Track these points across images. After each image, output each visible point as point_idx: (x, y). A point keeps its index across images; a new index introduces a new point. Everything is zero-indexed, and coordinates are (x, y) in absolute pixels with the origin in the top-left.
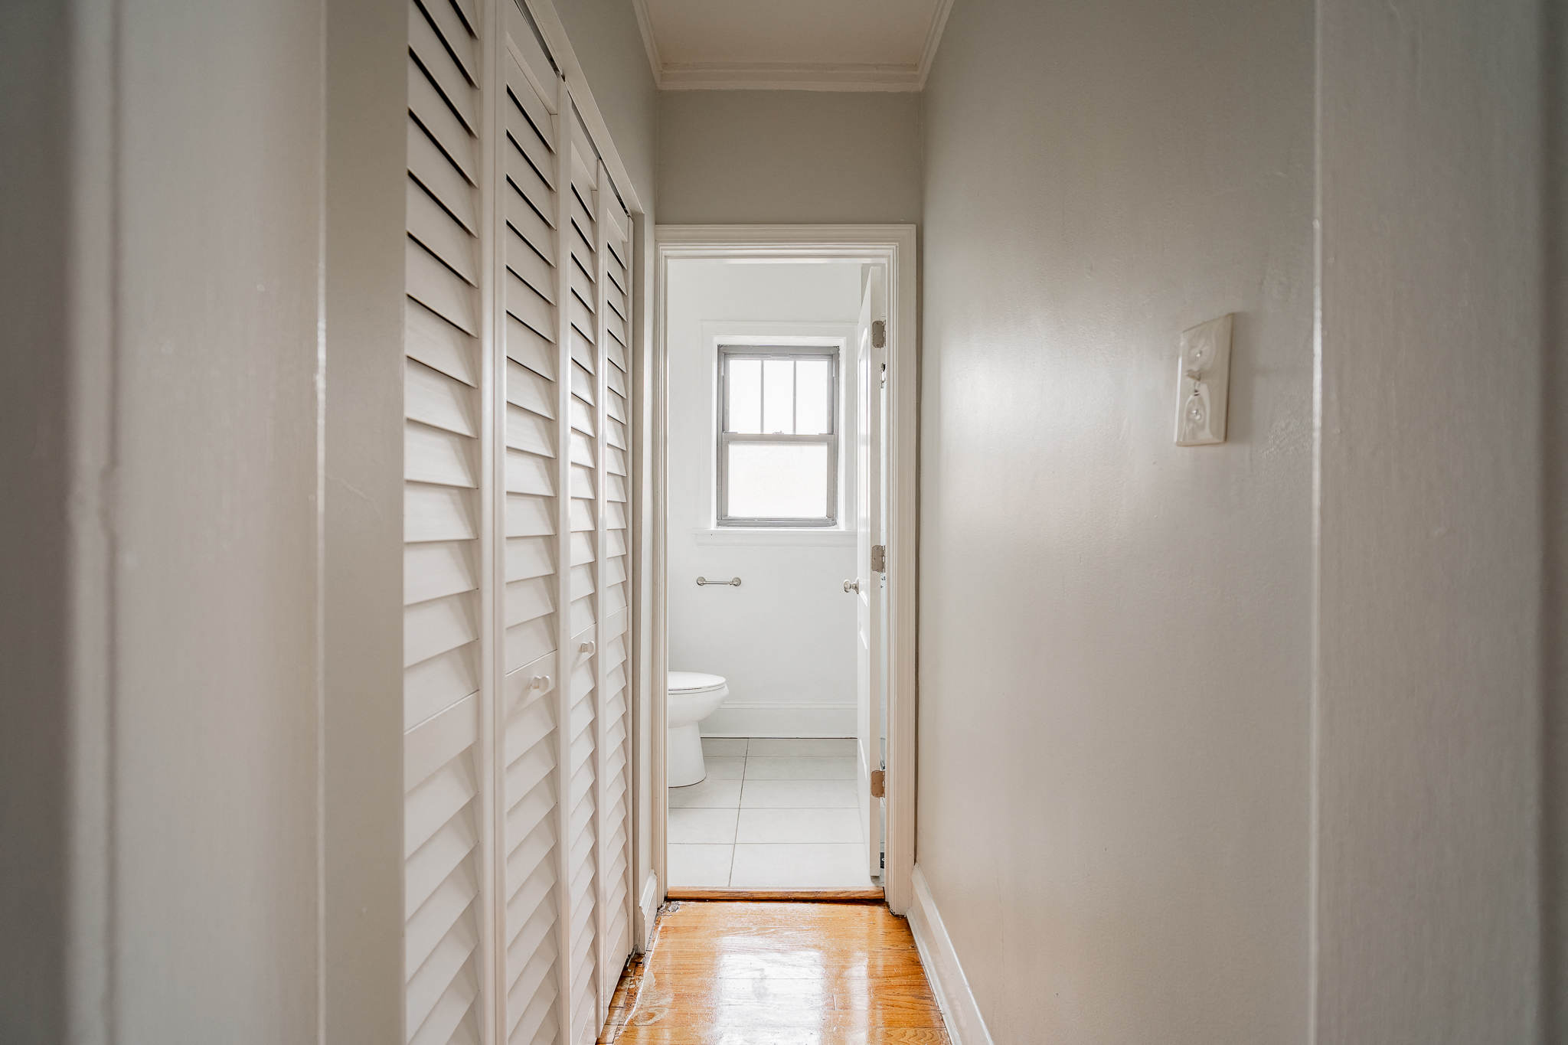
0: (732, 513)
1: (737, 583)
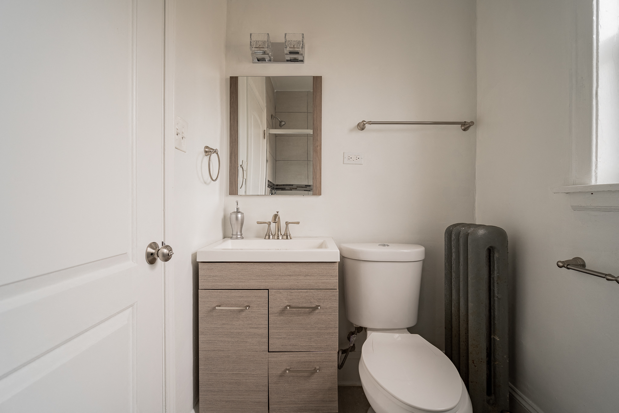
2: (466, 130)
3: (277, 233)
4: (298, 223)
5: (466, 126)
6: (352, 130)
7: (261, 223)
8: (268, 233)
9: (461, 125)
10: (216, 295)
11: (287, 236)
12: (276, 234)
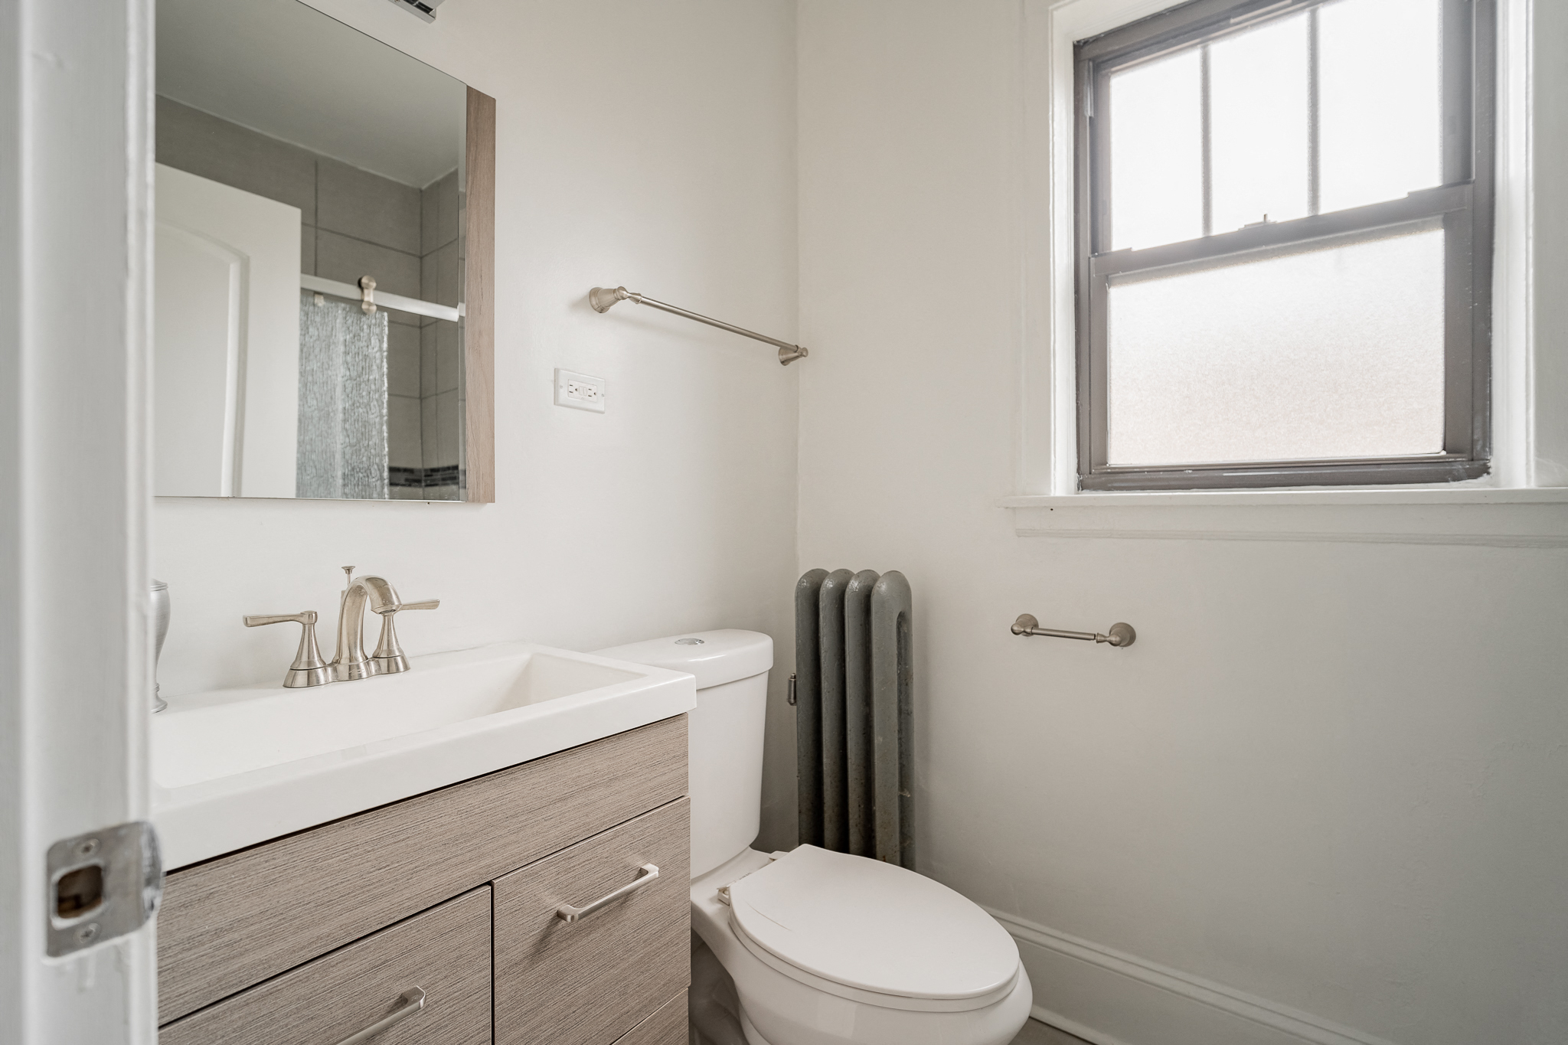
0: (1120, 455)
1: (1126, 636)
2: (786, 363)
3: (346, 654)
4: (434, 604)
5: (790, 354)
6: (576, 305)
7: (271, 620)
8: (305, 658)
9: (779, 348)
10: (240, 1023)
11: (387, 661)
12: (345, 660)
